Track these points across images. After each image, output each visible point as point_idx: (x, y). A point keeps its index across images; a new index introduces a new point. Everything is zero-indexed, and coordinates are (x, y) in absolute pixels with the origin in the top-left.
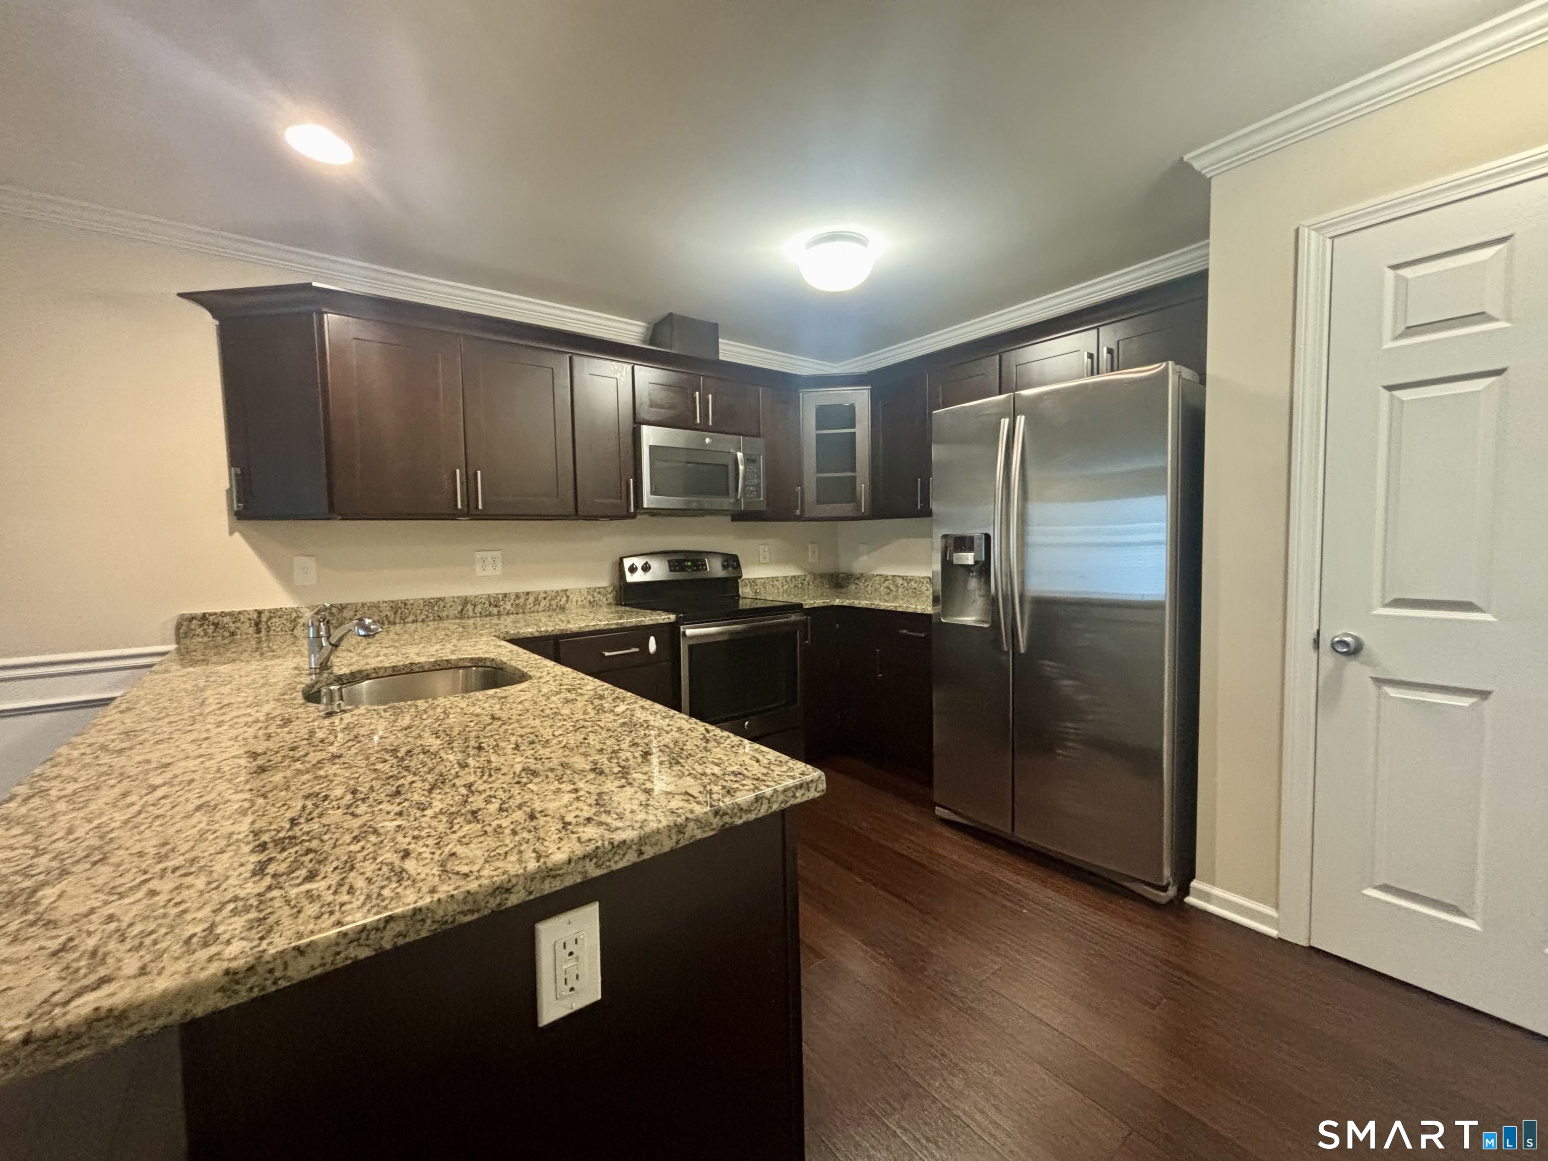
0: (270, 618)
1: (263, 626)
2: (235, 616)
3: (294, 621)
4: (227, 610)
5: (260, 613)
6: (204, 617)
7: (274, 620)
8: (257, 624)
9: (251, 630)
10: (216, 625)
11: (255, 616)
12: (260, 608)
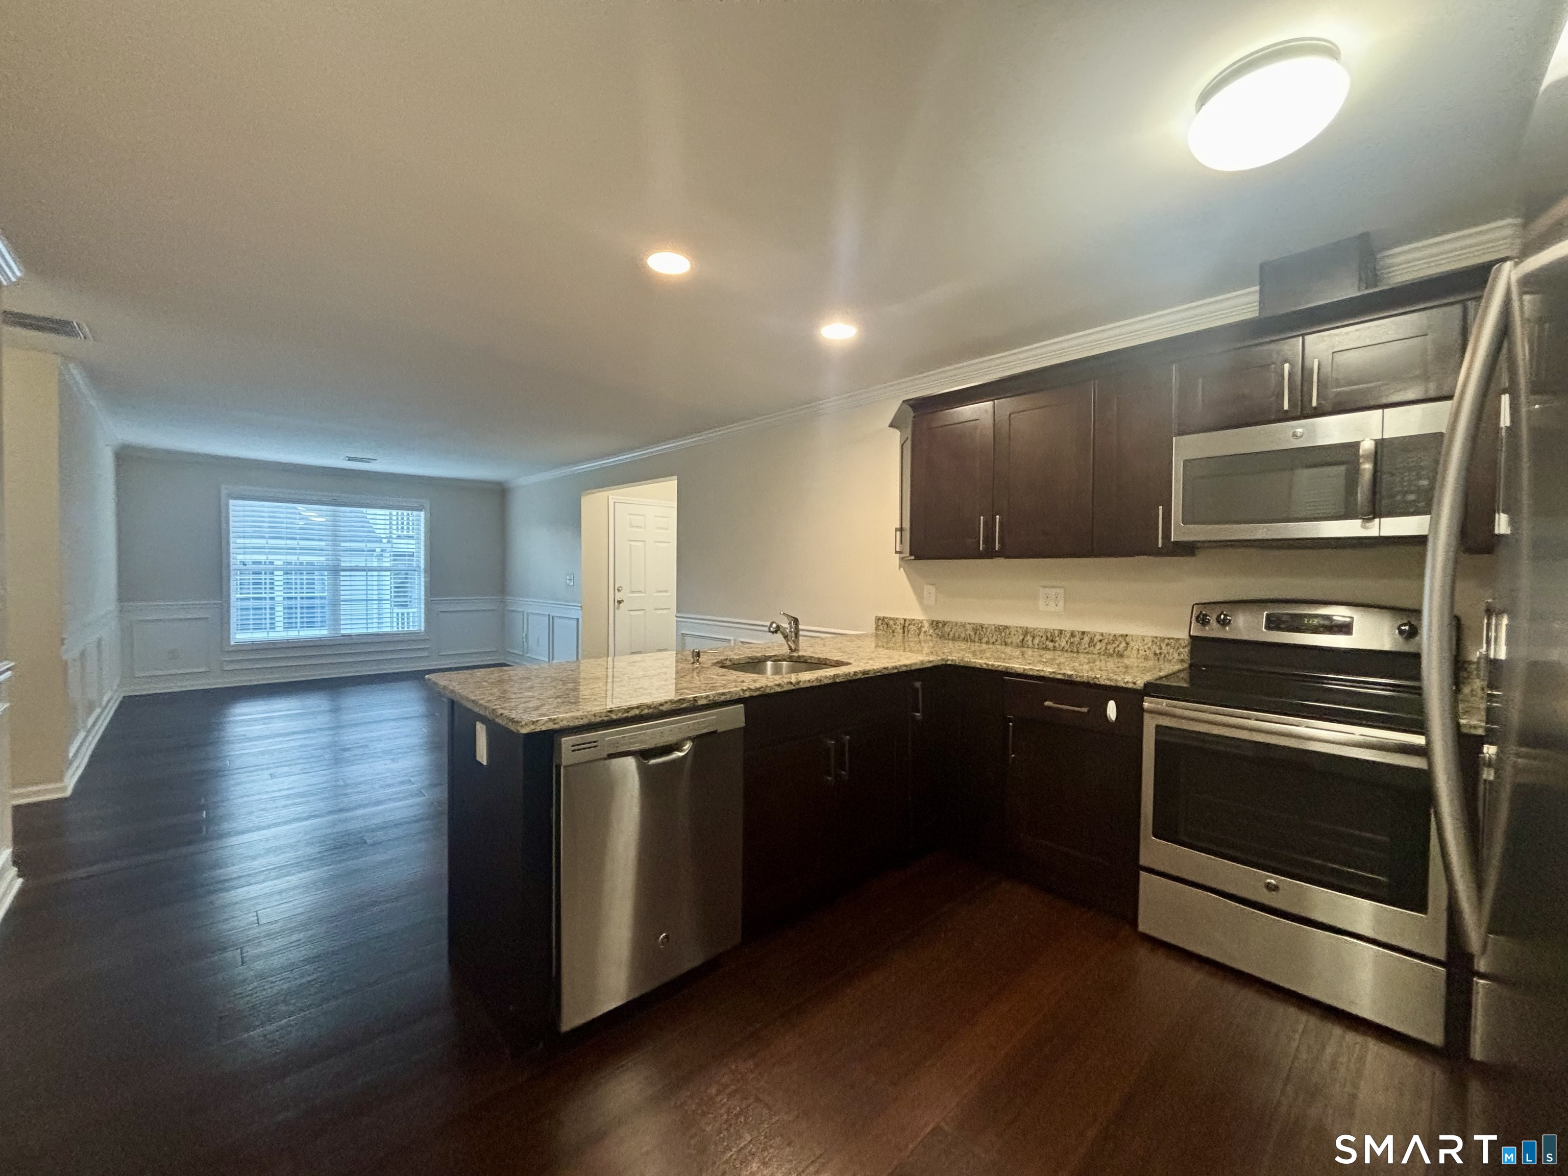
0: (909, 625)
1: (906, 630)
2: (895, 620)
3: (920, 629)
4: (892, 617)
5: (905, 620)
6: (884, 618)
7: (911, 626)
8: (904, 627)
9: (901, 631)
10: (887, 624)
11: (903, 622)
12: (905, 617)
